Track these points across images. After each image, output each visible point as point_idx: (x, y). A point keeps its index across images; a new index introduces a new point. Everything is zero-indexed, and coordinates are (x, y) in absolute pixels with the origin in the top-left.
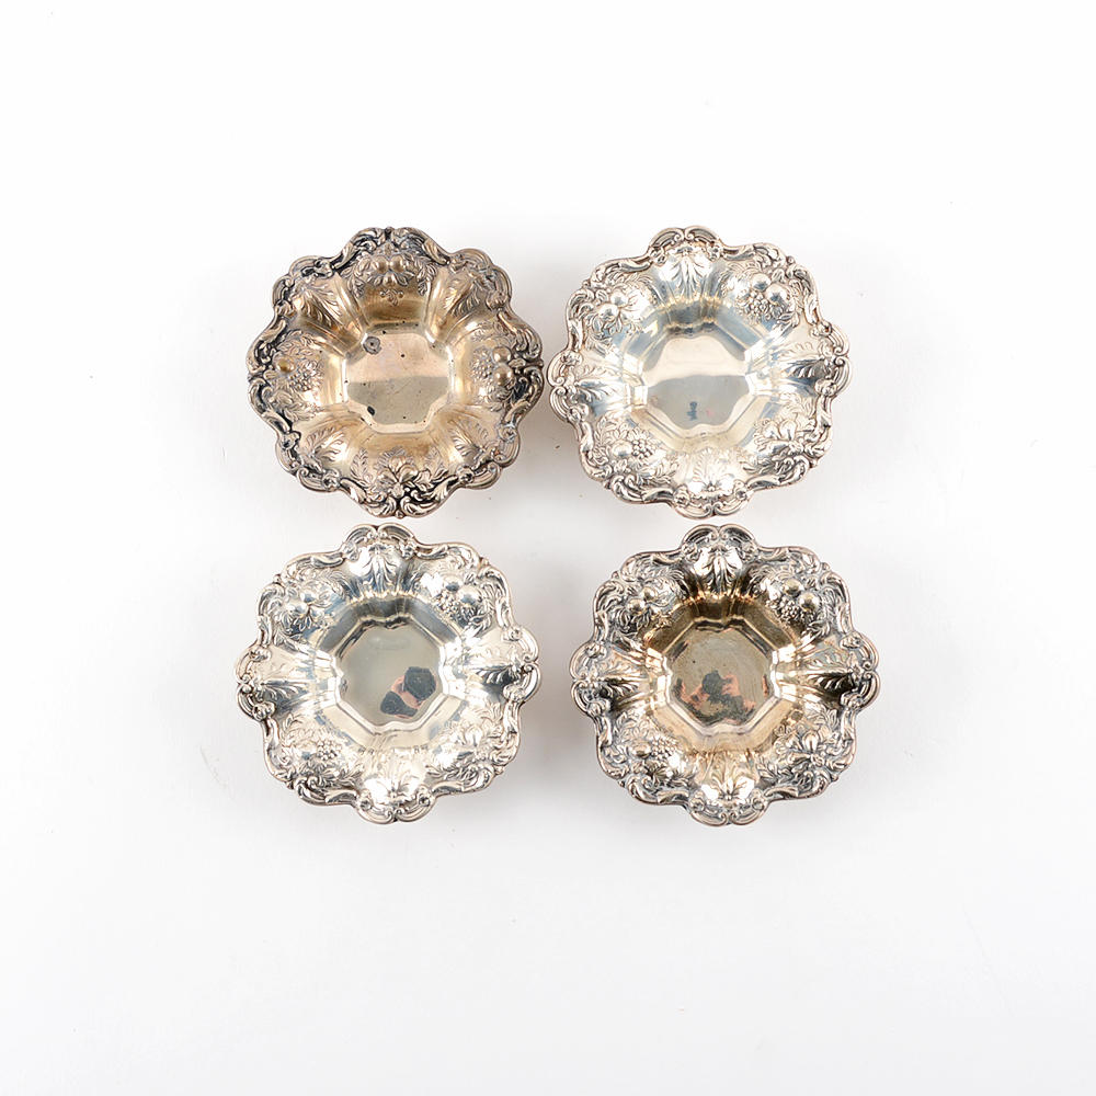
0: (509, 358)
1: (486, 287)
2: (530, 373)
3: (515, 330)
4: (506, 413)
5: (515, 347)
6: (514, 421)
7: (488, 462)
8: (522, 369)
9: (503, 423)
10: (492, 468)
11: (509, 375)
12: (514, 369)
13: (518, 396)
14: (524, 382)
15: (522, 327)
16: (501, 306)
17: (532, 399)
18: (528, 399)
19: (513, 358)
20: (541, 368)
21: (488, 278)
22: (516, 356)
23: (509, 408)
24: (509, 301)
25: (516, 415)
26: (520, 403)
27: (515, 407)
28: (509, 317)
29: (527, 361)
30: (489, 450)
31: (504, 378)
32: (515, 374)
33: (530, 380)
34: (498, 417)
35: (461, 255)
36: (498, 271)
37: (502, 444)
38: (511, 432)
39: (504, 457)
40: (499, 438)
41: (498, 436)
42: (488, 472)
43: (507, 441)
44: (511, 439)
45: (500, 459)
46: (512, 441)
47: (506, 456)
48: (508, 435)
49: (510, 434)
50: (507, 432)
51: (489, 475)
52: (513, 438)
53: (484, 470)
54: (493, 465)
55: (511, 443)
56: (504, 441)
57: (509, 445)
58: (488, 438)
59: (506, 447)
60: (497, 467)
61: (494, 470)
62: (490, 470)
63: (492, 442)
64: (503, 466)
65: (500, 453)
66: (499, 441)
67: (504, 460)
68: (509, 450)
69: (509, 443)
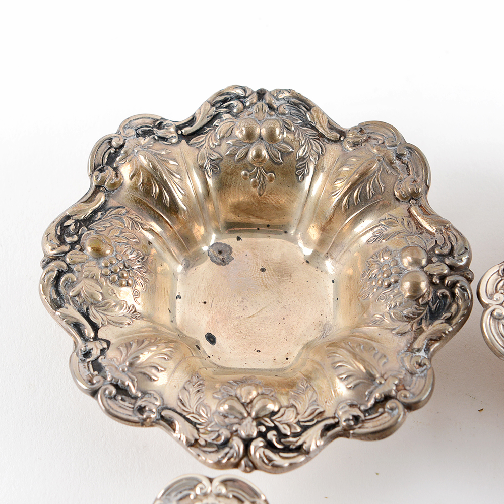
0: (424, 262)
1: (394, 169)
2: (454, 284)
3: (432, 229)
4: (415, 338)
5: (433, 249)
6: (427, 349)
7: (387, 398)
8: (442, 278)
9: (410, 349)
10: (392, 409)
11: (424, 285)
12: (431, 276)
13: (434, 316)
14: (444, 296)
15: (443, 225)
16: (414, 196)
17: (454, 321)
18: (449, 320)
19: (430, 261)
20: (470, 280)
21: (399, 156)
22: (434, 259)
23: (420, 331)
24: (426, 192)
25: (432, 340)
26: (438, 325)
27: (430, 329)
28: (426, 212)
29: (451, 267)
30: (390, 381)
31: (415, 287)
32: (432, 283)
33: (453, 295)
34: (403, 342)
35: (361, 129)
36: (411, 149)
37: (409, 377)
38: (422, 364)
39: (411, 395)
40: (404, 369)
41: (403, 366)
42: (386, 415)
43: (415, 374)
44: (422, 372)
45: (405, 396)
46: (423, 374)
47: (414, 394)
48: (418, 366)
49: (420, 365)
50: (417, 363)
51: (387, 420)
52: (425, 372)
53: (380, 410)
54: (394, 405)
55: (422, 377)
56: (412, 374)
57: (419, 379)
58: (388, 366)
59: (414, 382)
60: (401, 407)
61: (395, 412)
62: (390, 411)
63: (395, 373)
64: (410, 407)
65: (405, 389)
66: (404, 372)
67: (411, 399)
68: (419, 386)
69: (419, 376)
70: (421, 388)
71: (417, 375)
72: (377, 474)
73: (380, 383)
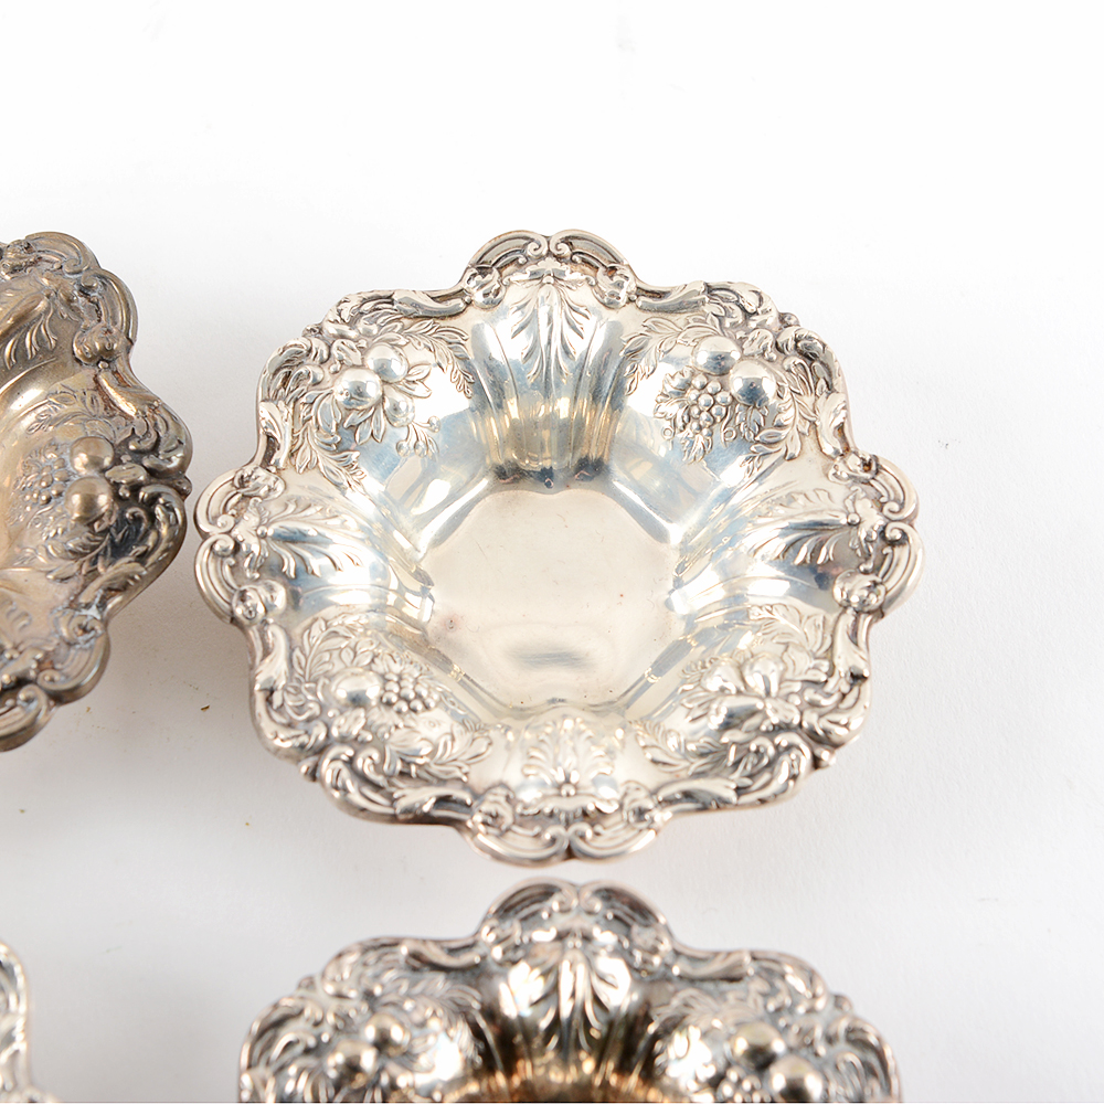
0: (107, 462)
1: (75, 310)
2: (153, 499)
3: (130, 409)
4: (84, 587)
5: (126, 442)
6: (102, 605)
7: (21, 682)
8: (135, 488)
9: (73, 605)
10: (29, 700)
11: (104, 500)
12: (116, 485)
13: (118, 550)
14: (137, 520)
15: (148, 402)
16: (105, 356)
17: (151, 560)
18: (141, 558)
19: (117, 461)
20: (183, 494)
21: (85, 291)
22: (124, 459)
23: (93, 574)
24: (128, 350)
25: (110, 590)
26: (125, 565)
27: (107, 572)
28: (123, 383)
29: (151, 472)
30: (29, 655)
31: (89, 504)
32: (117, 497)
33: (152, 517)
34: (63, 593)
35: (28, 246)
36: (106, 278)
37: (63, 650)
38: (89, 628)
39: (63, 678)
40: (57, 636)
41: (57, 632)
42: (17, 710)
43: (75, 644)
44: (87, 641)
45: (52, 680)
46: (88, 645)
47: (67, 677)
48: (80, 632)
49: (85, 630)
50: (80, 626)
51: (18, 717)
52: (92, 641)
53: (10, 702)
54: (30, 694)
55: (86, 650)
56: (70, 644)
57: (80, 653)
58: (29, 631)
59: (71, 657)
60: (43, 698)
61: (33, 706)
62: (25, 704)
63: (39, 642)
64: (59, 698)
65: (53, 668)
66: (56, 642)
67: (62, 685)
68: (79, 663)
69: (81, 648)
70: (81, 666)
71: (78, 646)
72: (22, 811)
73: (11, 658)
